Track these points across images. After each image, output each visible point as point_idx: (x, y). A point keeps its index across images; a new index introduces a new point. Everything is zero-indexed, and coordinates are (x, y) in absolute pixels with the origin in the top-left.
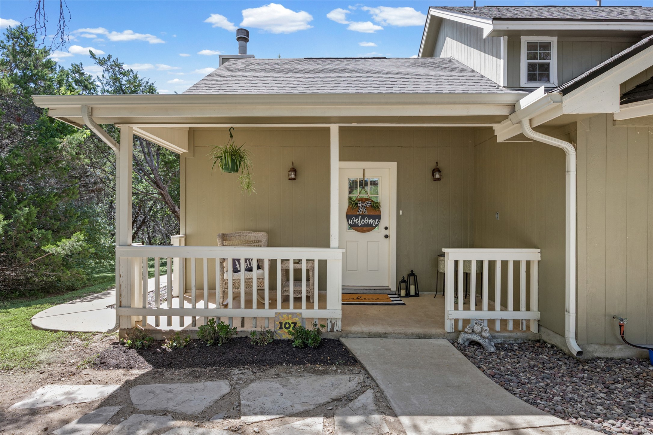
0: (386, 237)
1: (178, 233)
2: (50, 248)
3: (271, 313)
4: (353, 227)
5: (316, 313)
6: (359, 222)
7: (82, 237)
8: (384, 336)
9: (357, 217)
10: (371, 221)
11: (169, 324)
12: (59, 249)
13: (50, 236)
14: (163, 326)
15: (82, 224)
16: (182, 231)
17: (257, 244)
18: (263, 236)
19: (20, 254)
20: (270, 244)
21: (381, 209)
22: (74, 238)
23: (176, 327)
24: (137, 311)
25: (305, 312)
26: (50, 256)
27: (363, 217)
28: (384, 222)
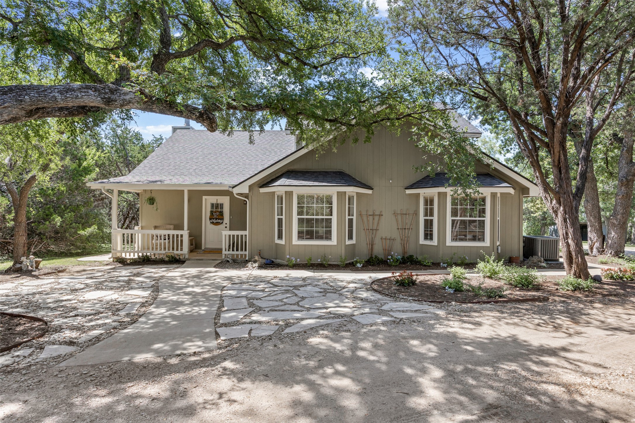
0: (226, 227)
1: (138, 225)
2: (82, 232)
3: (164, 252)
4: (212, 223)
5: (179, 252)
6: (215, 221)
7: (96, 228)
8: (202, 260)
9: (214, 219)
10: (219, 221)
11: (130, 256)
12: (86, 233)
13: (80, 227)
14: (128, 257)
15: (95, 221)
16: (140, 225)
17: (170, 229)
18: (172, 227)
19: (67, 234)
20: (174, 229)
21: (224, 215)
22: (92, 228)
23: (132, 257)
24: (119, 252)
25: (175, 252)
26: (81, 236)
27: (216, 219)
28: (225, 222)
